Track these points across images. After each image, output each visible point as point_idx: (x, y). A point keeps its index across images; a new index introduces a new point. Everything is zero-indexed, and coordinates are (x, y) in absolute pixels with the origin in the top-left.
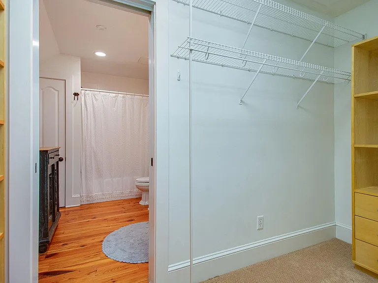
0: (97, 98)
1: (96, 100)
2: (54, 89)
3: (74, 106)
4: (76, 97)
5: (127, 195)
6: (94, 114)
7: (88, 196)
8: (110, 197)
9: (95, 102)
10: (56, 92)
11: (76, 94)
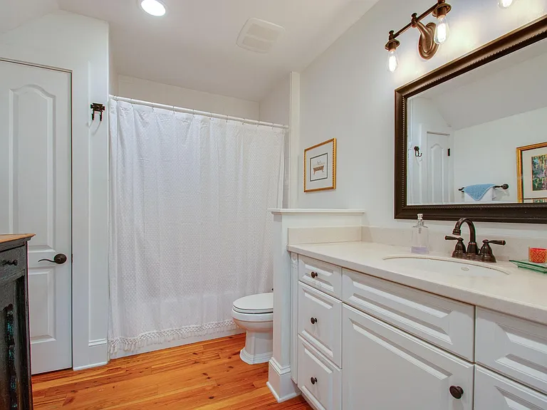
0: (147, 120)
1: (145, 124)
2: (43, 91)
3: (94, 134)
4: (97, 114)
5: (211, 331)
6: (140, 155)
7: (124, 341)
8: (174, 339)
9: (142, 129)
10: (50, 100)
11: (98, 108)
